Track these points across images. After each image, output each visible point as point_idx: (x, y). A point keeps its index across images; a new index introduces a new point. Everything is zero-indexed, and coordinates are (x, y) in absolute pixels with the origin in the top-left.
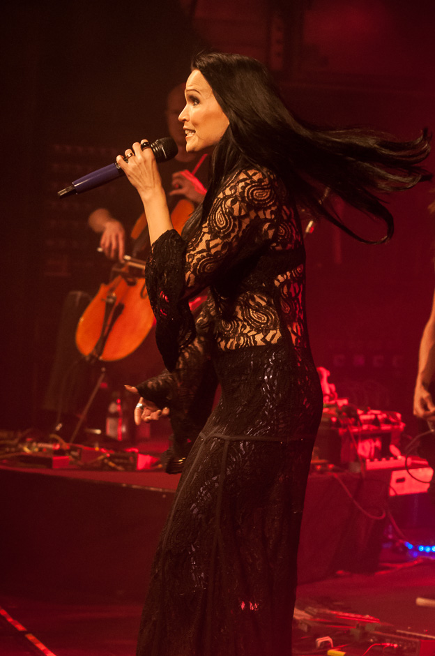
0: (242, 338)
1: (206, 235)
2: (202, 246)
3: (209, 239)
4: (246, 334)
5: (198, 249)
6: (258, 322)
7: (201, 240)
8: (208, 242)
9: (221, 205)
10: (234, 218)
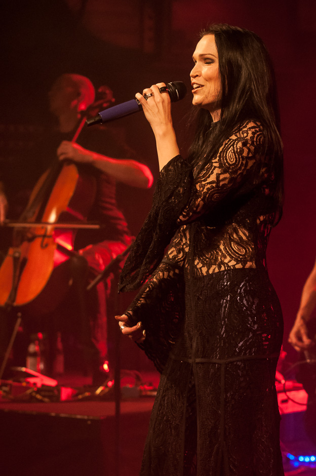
0: (223, 266)
1: (217, 169)
2: (213, 178)
3: (220, 172)
4: (227, 264)
5: (209, 180)
6: (238, 254)
7: (212, 173)
8: (218, 176)
9: (233, 145)
10: (243, 158)
